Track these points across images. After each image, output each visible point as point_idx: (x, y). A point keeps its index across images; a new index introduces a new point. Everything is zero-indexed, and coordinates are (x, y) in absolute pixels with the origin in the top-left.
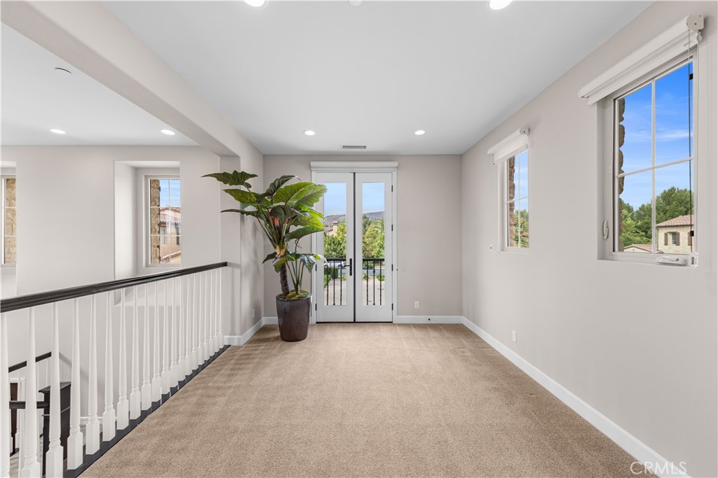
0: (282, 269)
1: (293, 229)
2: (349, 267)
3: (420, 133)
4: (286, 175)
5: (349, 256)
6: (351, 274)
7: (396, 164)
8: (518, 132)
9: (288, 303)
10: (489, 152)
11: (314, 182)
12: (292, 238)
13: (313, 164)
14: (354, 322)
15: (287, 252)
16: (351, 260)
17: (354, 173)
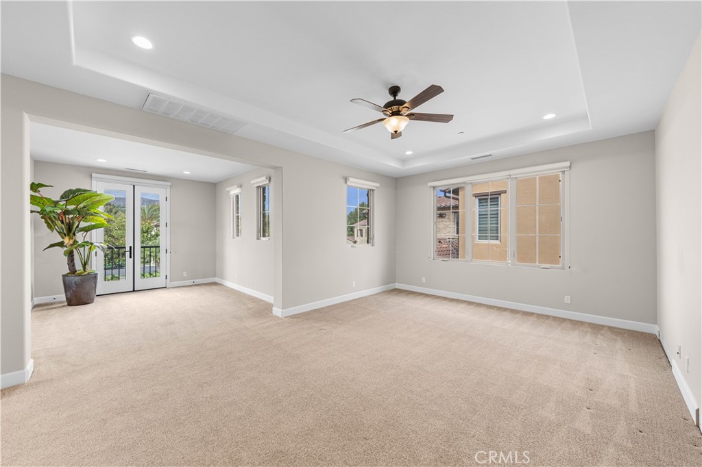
0: (70, 255)
1: (83, 224)
2: (129, 253)
3: (187, 173)
4: (82, 188)
5: (129, 244)
6: (131, 257)
7: (170, 184)
8: (236, 186)
9: (78, 278)
10: (227, 189)
11: (94, 189)
12: (80, 231)
13: (93, 175)
14: (134, 291)
15: (75, 242)
16: (131, 247)
17: (134, 186)
